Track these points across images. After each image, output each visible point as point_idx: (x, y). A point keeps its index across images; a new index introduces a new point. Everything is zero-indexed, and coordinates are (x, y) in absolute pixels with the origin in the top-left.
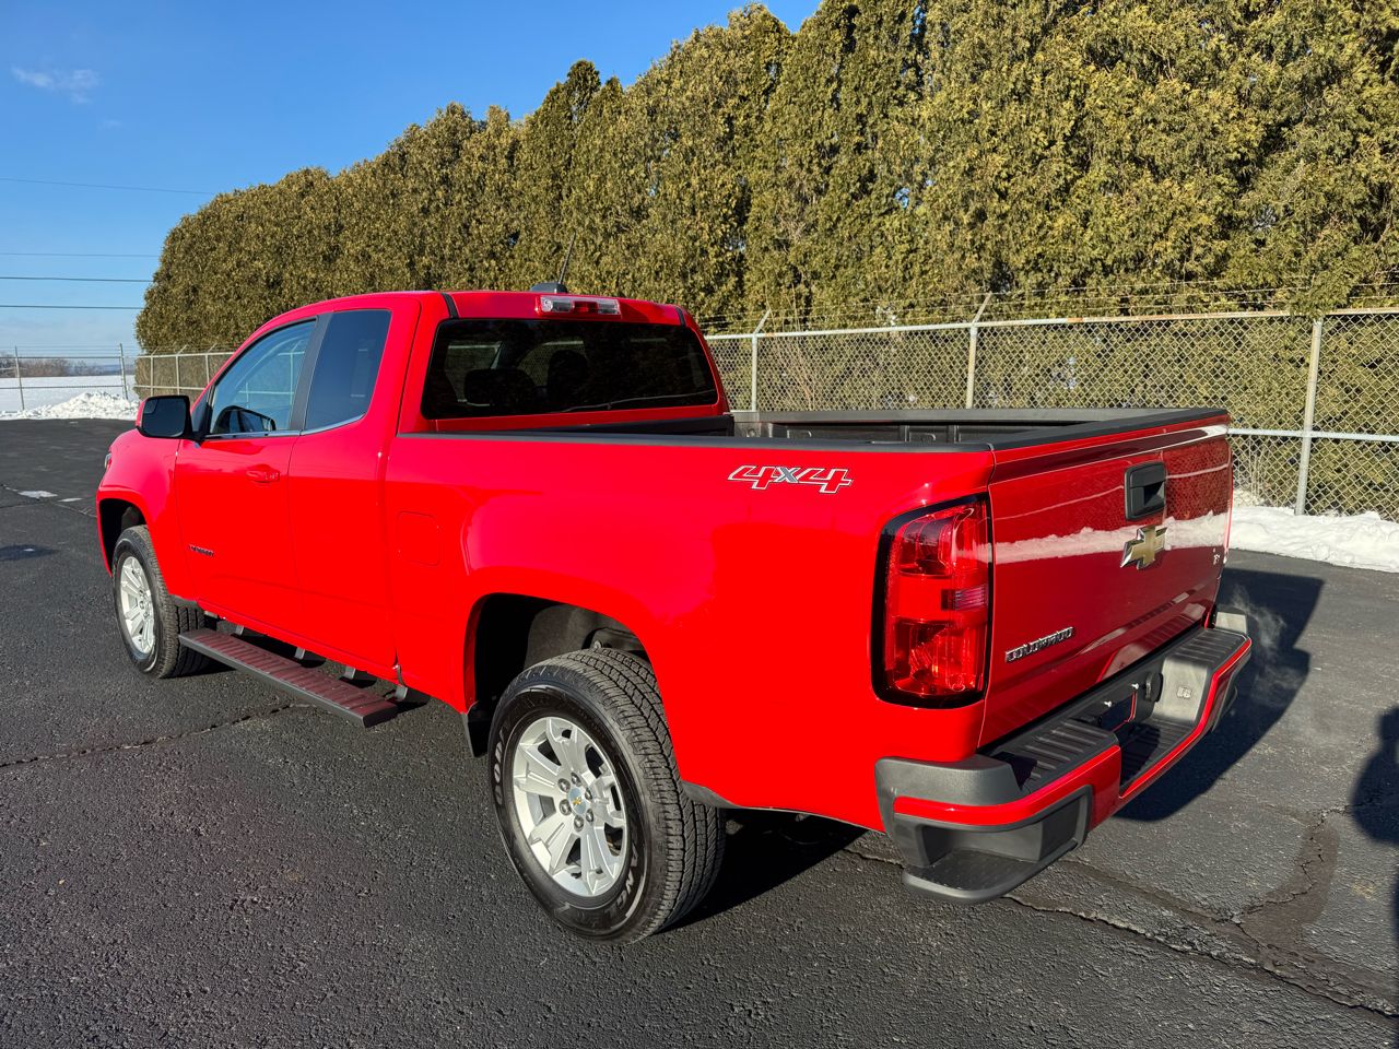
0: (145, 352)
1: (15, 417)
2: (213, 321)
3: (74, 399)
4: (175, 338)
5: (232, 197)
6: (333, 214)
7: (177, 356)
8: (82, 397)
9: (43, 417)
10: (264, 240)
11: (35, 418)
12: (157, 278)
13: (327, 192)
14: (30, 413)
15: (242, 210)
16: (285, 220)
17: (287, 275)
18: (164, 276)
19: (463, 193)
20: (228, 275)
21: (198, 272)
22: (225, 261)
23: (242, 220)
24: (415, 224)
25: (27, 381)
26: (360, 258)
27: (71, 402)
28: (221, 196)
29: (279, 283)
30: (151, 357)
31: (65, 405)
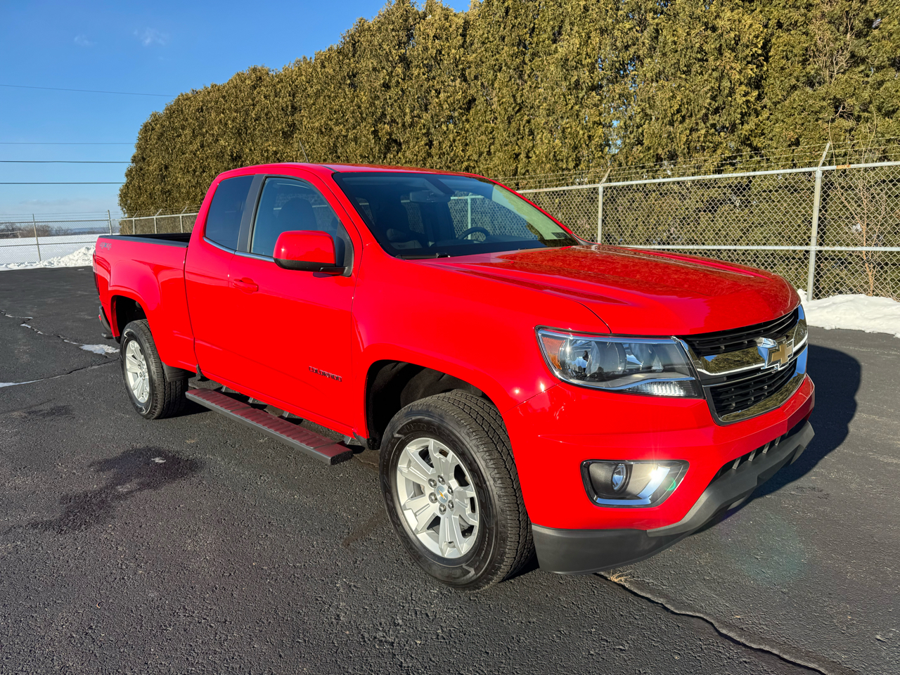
0: (126, 215)
1: (35, 266)
2: (183, 190)
3: (78, 252)
4: (152, 204)
5: (190, 95)
6: (289, 98)
7: (155, 217)
8: (83, 250)
9: (56, 266)
10: (226, 124)
11: (49, 267)
12: (134, 160)
13: (279, 82)
14: (46, 263)
15: (201, 104)
16: (242, 107)
17: (247, 150)
18: (140, 159)
19: (420, 68)
20: (195, 154)
21: (168, 153)
22: (191, 143)
23: (202, 111)
24: (377, 97)
25: (42, 240)
26: (324, 130)
27: (75, 254)
28: (182, 95)
29: (240, 157)
30: (133, 219)
31: (71, 256)
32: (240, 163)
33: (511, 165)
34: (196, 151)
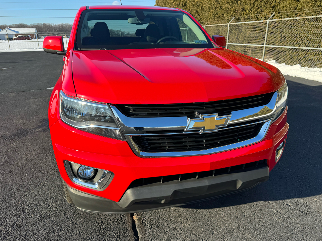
32: (185, 8)
33: (294, 4)
34: (173, 3)
